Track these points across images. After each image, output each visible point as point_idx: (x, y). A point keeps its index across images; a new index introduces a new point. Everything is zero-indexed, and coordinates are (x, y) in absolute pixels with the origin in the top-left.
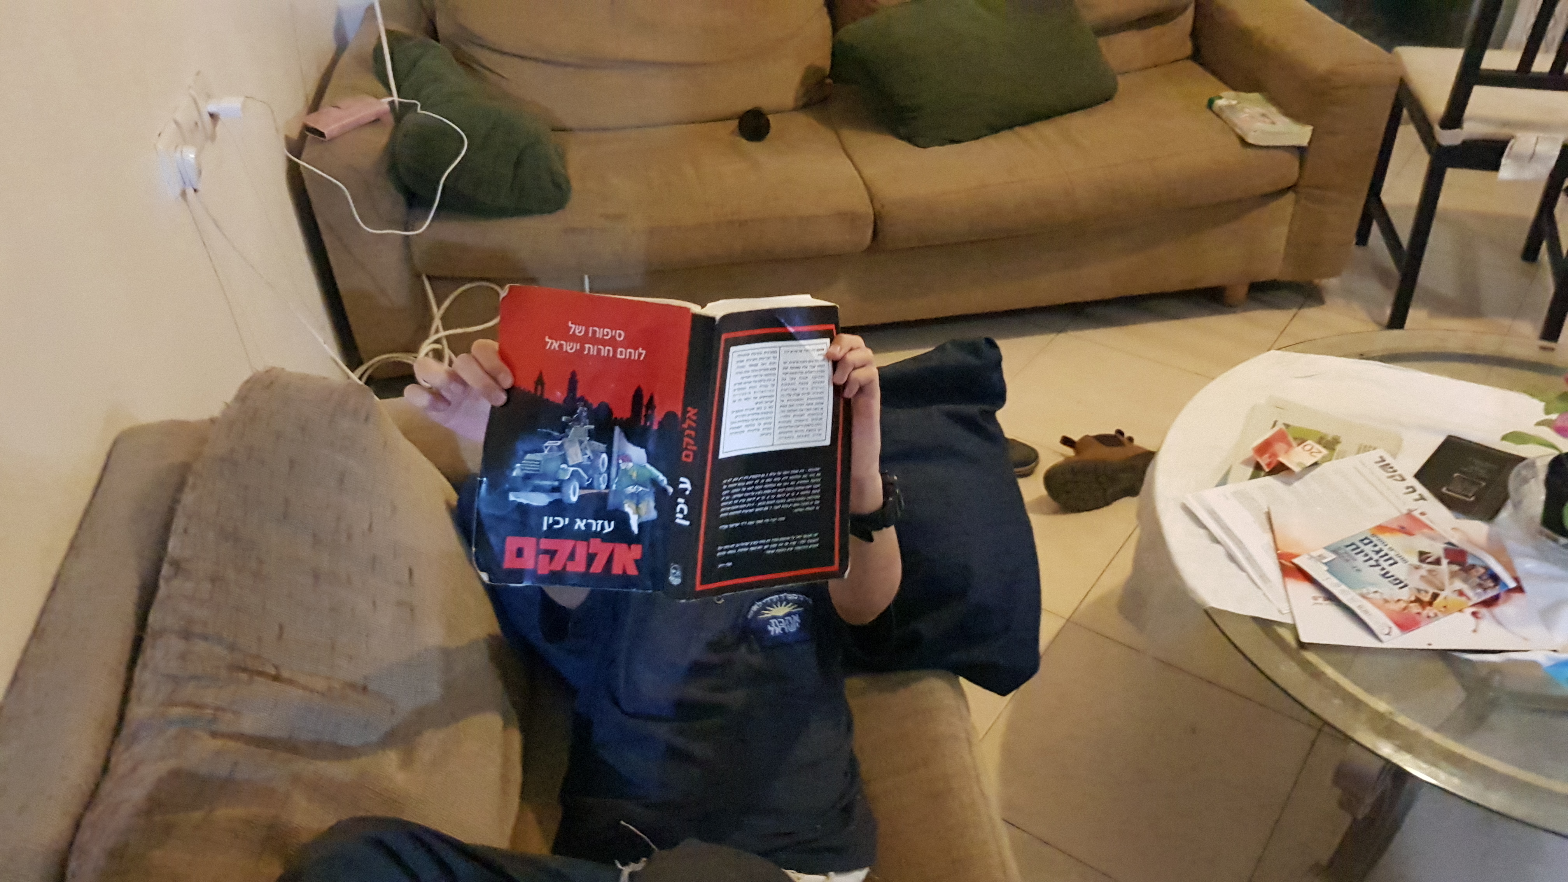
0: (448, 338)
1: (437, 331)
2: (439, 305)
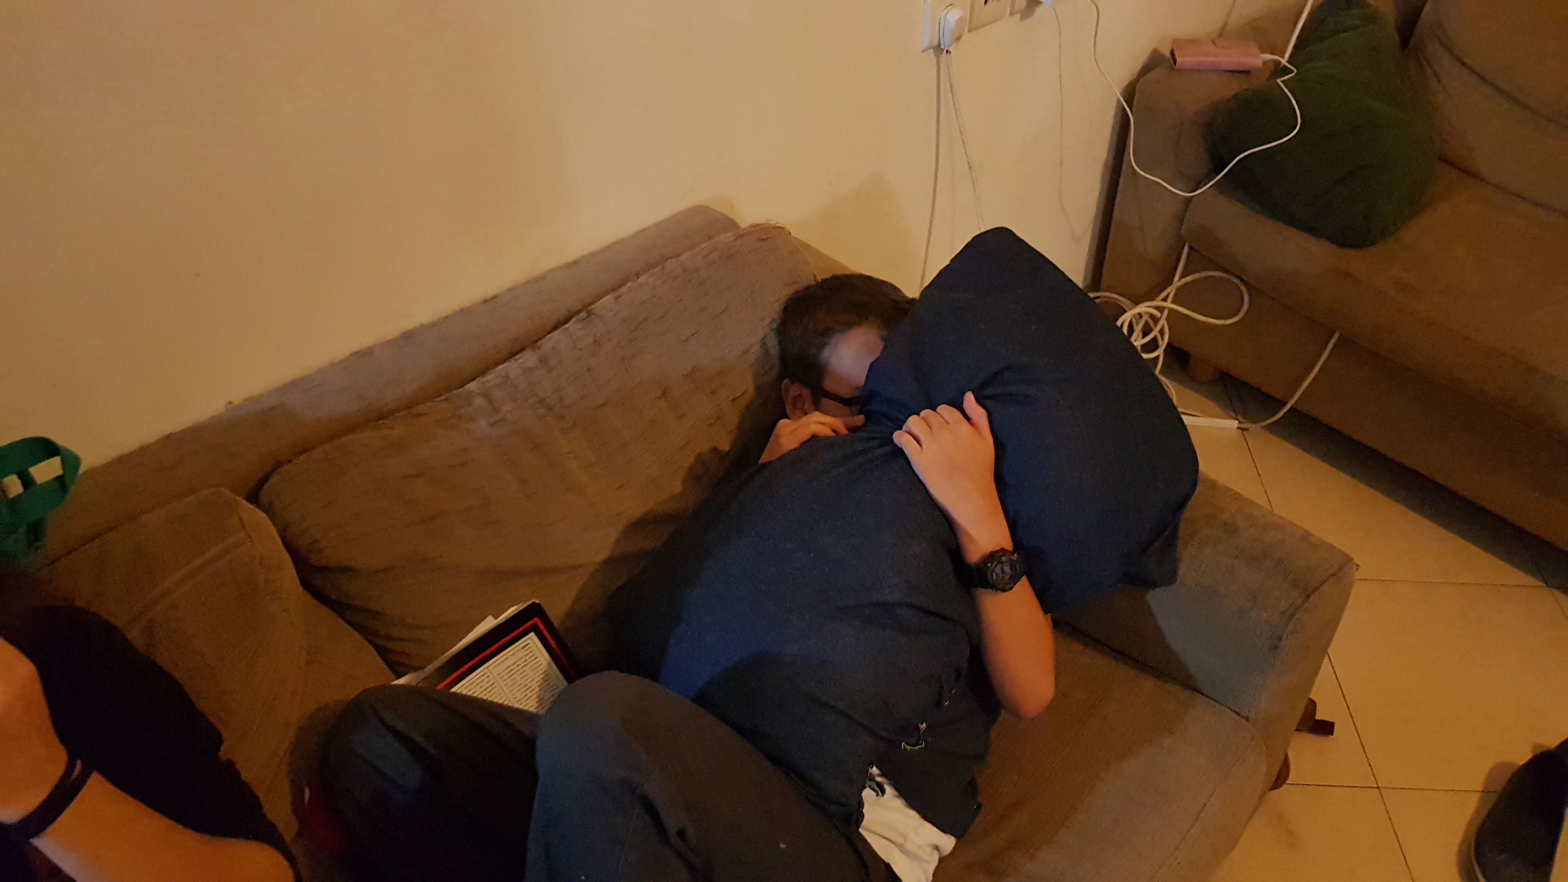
0: (1171, 311)
1: (1165, 300)
2: (1183, 276)
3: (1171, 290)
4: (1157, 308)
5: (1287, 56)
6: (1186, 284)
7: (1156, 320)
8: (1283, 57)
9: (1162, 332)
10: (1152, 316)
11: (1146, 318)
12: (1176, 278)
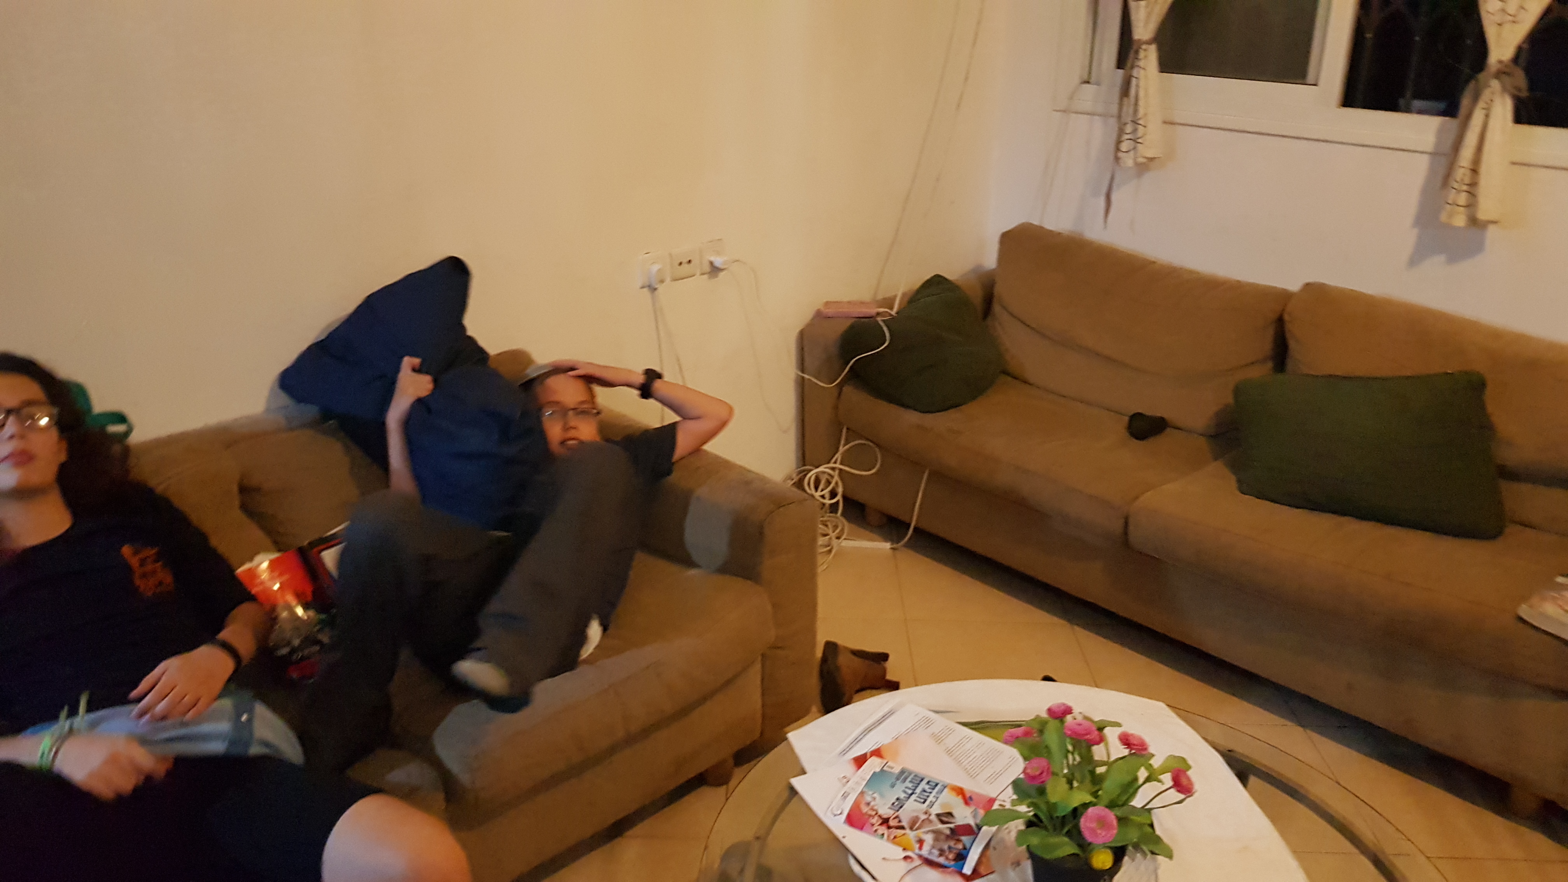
0: (841, 470)
1: (835, 463)
2: (845, 445)
3: (838, 456)
4: (831, 468)
5: (895, 310)
6: (848, 450)
8: (892, 310)
9: (837, 484)
10: (830, 475)
11: (826, 476)
12: (841, 448)
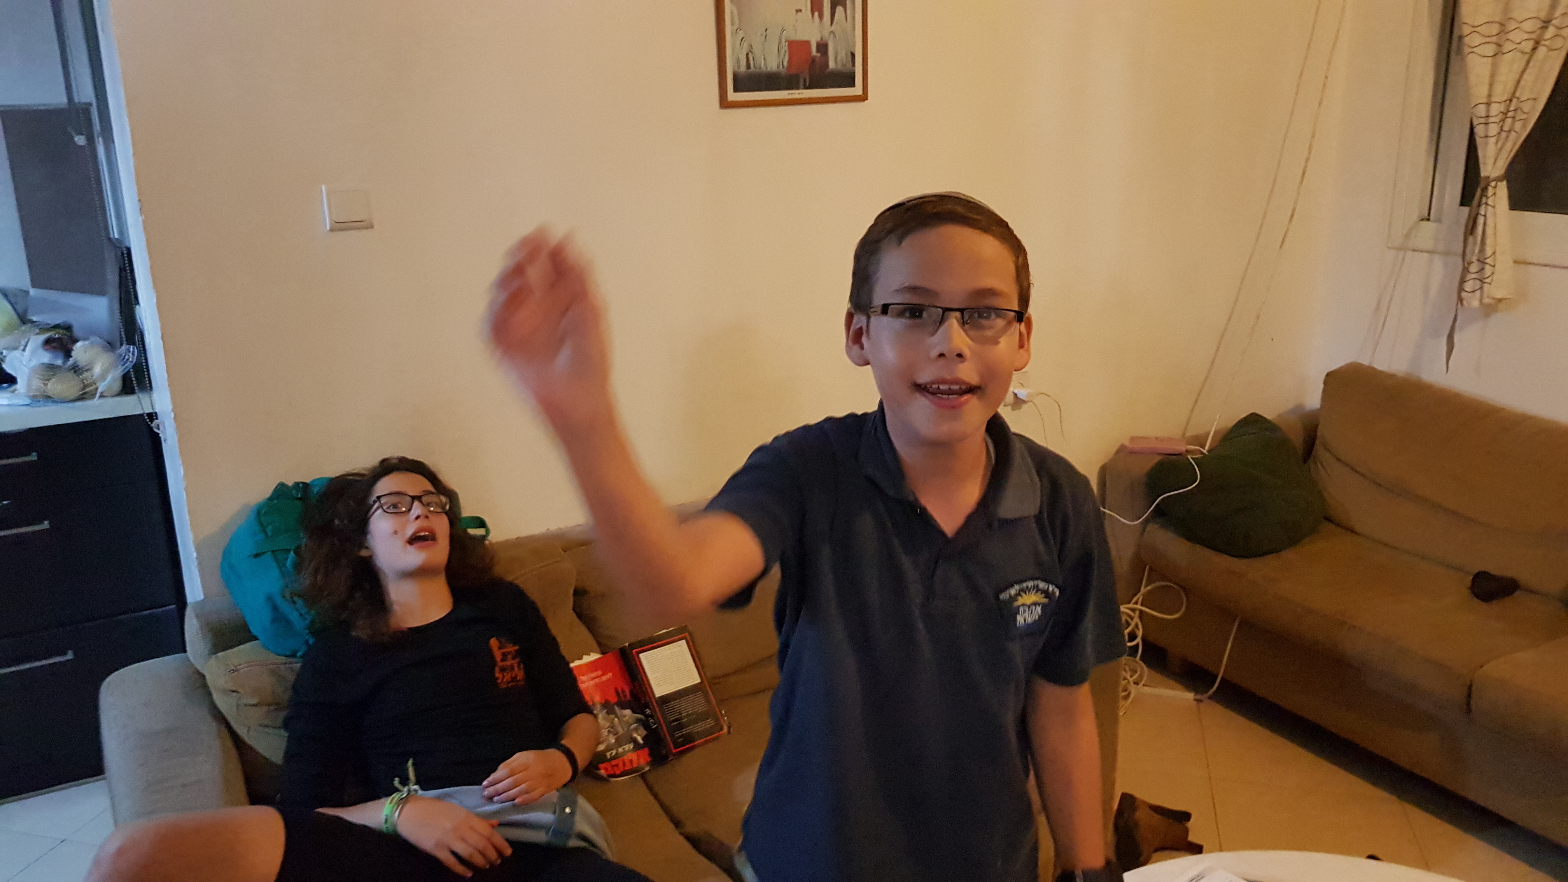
0: (1141, 611)
1: (1136, 603)
2: (1145, 587)
3: (1139, 597)
4: (1133, 610)
5: (1207, 448)
6: (1149, 591)
7: (1132, 618)
8: (1204, 448)
9: (1137, 626)
12: (1142, 588)
